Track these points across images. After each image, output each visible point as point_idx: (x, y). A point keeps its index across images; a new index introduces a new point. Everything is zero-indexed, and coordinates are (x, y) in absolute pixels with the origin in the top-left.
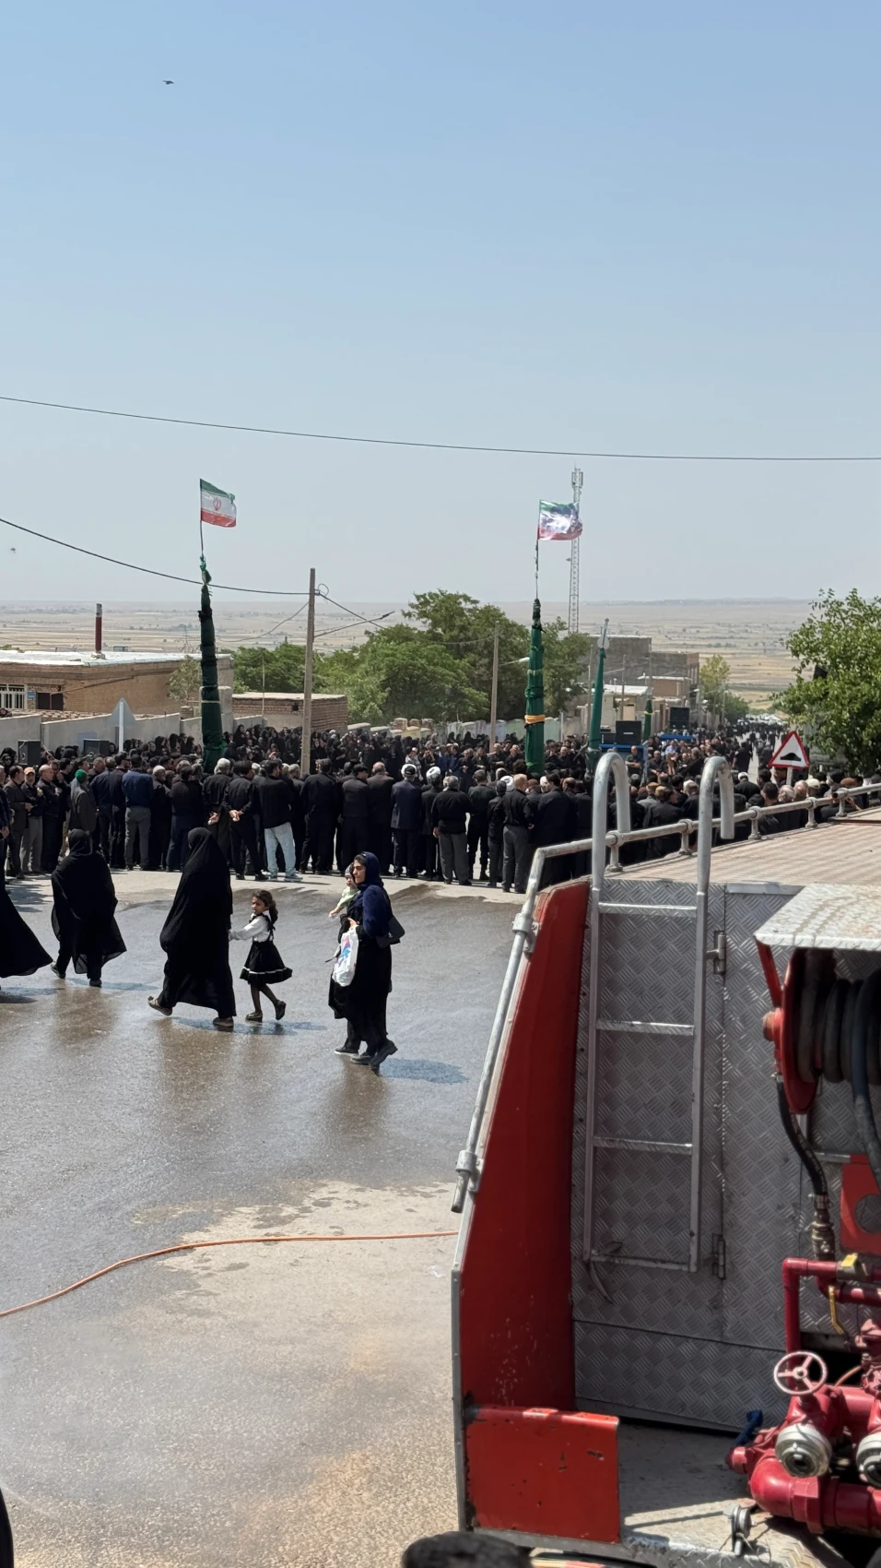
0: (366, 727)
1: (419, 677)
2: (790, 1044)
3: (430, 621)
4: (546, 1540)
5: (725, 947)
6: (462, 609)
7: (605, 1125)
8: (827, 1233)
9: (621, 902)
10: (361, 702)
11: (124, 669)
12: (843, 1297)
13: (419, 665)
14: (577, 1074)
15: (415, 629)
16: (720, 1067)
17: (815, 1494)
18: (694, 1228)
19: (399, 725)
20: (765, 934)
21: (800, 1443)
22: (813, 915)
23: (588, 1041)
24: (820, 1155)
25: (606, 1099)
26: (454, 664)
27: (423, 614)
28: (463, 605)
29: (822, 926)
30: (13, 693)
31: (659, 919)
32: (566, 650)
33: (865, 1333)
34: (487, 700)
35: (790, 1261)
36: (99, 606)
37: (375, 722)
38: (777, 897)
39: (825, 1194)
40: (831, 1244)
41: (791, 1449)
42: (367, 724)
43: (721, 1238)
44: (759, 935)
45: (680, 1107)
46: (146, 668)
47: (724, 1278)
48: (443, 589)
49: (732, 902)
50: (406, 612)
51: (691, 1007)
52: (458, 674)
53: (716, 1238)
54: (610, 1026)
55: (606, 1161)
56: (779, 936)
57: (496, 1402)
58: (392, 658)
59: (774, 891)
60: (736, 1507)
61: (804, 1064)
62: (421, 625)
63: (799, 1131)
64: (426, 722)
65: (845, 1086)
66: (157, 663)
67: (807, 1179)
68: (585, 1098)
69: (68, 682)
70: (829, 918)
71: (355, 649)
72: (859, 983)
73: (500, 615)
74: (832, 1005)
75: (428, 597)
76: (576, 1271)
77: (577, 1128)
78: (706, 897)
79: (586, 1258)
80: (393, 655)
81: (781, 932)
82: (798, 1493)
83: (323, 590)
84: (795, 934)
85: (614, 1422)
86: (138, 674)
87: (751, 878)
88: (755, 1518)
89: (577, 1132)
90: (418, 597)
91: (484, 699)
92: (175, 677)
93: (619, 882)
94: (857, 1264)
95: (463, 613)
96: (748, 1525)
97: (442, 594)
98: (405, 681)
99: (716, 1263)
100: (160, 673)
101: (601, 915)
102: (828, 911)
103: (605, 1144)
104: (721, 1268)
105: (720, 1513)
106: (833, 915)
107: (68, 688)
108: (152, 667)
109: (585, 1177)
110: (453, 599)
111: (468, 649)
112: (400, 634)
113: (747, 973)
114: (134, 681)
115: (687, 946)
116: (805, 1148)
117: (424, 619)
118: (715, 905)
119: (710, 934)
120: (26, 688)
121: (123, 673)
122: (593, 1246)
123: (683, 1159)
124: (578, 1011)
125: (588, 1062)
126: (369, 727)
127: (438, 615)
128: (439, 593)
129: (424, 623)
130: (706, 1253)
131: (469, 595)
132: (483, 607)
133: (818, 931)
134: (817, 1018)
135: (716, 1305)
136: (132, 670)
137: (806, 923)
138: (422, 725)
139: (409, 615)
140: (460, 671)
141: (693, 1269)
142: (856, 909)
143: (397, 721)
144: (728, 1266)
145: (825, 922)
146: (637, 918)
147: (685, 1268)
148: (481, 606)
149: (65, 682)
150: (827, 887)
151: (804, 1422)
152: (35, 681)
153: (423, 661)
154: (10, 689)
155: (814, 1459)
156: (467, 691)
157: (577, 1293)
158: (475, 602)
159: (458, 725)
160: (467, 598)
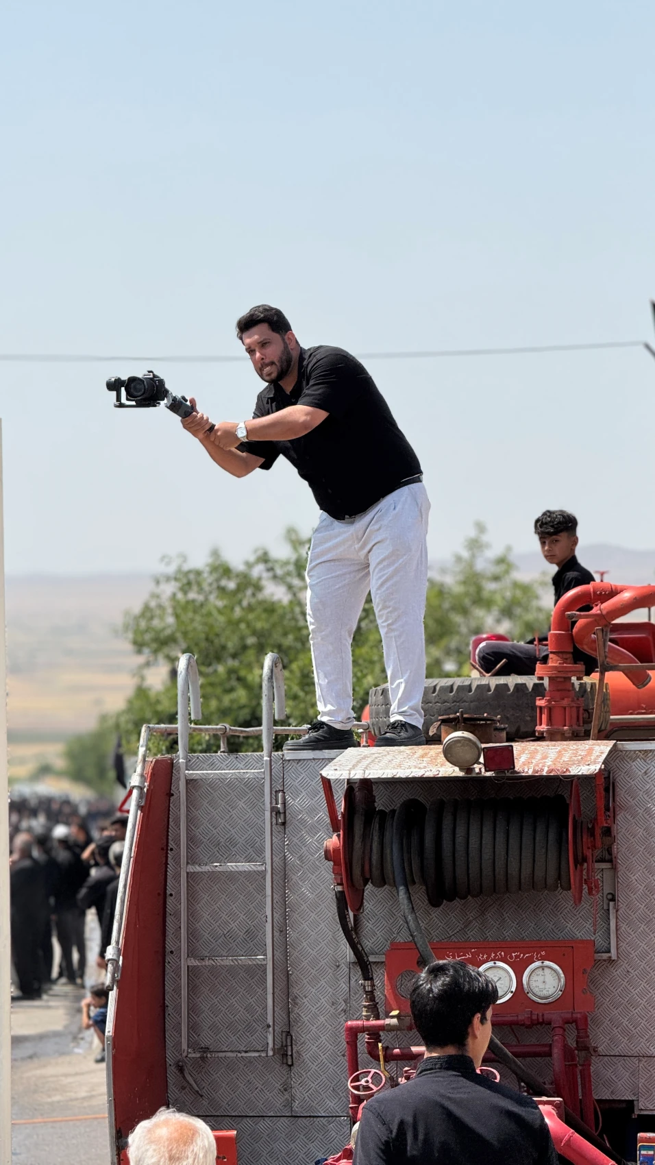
2: (344, 857)
5: (284, 803)
7: (197, 950)
8: (372, 1007)
9: (203, 770)
14: (168, 915)
16: (284, 897)
18: (270, 1021)
25: (193, 934)
29: (367, 767)
31: (231, 784)
35: (349, 1023)
39: (372, 979)
43: (288, 1033)
44: (325, 773)
45: (254, 931)
47: (292, 1065)
49: (287, 765)
51: (262, 850)
53: (284, 1034)
54: (198, 869)
56: (338, 773)
61: (357, 871)
65: (388, 887)
67: (355, 978)
72: (393, 811)
74: (376, 826)
77: (168, 959)
78: (270, 761)
84: (350, 770)
89: (169, 962)
99: (286, 1054)
101: (188, 780)
102: (369, 760)
103: (197, 963)
104: (289, 1057)
106: (373, 761)
113: (302, 822)
115: (256, 803)
118: (276, 769)
119: (274, 792)
123: (260, 968)
124: (167, 864)
130: (279, 1043)
133: (365, 770)
134: (366, 836)
135: (286, 1088)
137: (355, 766)
141: (270, 1055)
142: (389, 757)
144: (294, 1054)
145: (369, 765)
146: (213, 783)
147: (263, 1055)
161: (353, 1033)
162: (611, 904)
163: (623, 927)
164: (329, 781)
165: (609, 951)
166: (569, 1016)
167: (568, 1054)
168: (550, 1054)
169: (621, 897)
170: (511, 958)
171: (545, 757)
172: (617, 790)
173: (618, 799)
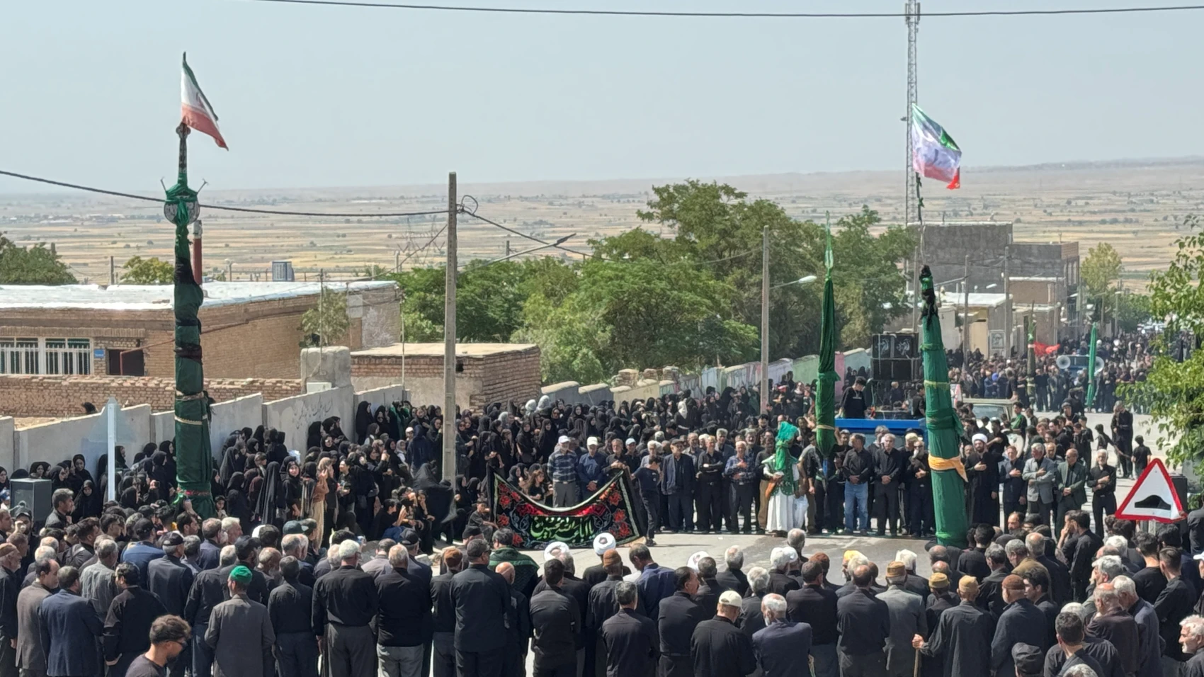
0: (571, 388)
1: (657, 306)
3: (678, 225)
6: (723, 206)
10: (569, 349)
11: (233, 310)
13: (658, 291)
15: (658, 236)
19: (626, 379)
26: (708, 287)
27: (666, 216)
28: (724, 199)
30: (75, 351)
32: (883, 253)
34: (757, 336)
37: (591, 377)
42: (572, 383)
46: (267, 307)
48: (694, 179)
50: (644, 212)
52: (717, 303)
58: (616, 282)
62: (666, 231)
64: (669, 372)
66: (283, 299)
69: (150, 332)
73: (778, 214)
75: (671, 190)
80: (622, 278)
83: (468, 204)
86: (257, 316)
90: (658, 191)
91: (752, 335)
92: (310, 319)
95: (726, 213)
97: (694, 185)
98: (639, 312)
100: (289, 313)
107: (150, 343)
108: (276, 305)
110: (710, 193)
111: (734, 263)
112: (640, 245)
114: (249, 326)
117: (671, 222)
120: (92, 345)
121: (232, 317)
126: (576, 388)
127: (690, 217)
128: (686, 184)
129: (671, 226)
131: (732, 185)
132: (753, 203)
136: (246, 311)
138: (661, 376)
139: (649, 216)
140: (717, 296)
143: (622, 374)
148: (750, 200)
149: (147, 335)
152: (106, 331)
153: (663, 284)
154: (70, 346)
156: (732, 324)
158: (741, 195)
159: (718, 371)
160: (729, 191)
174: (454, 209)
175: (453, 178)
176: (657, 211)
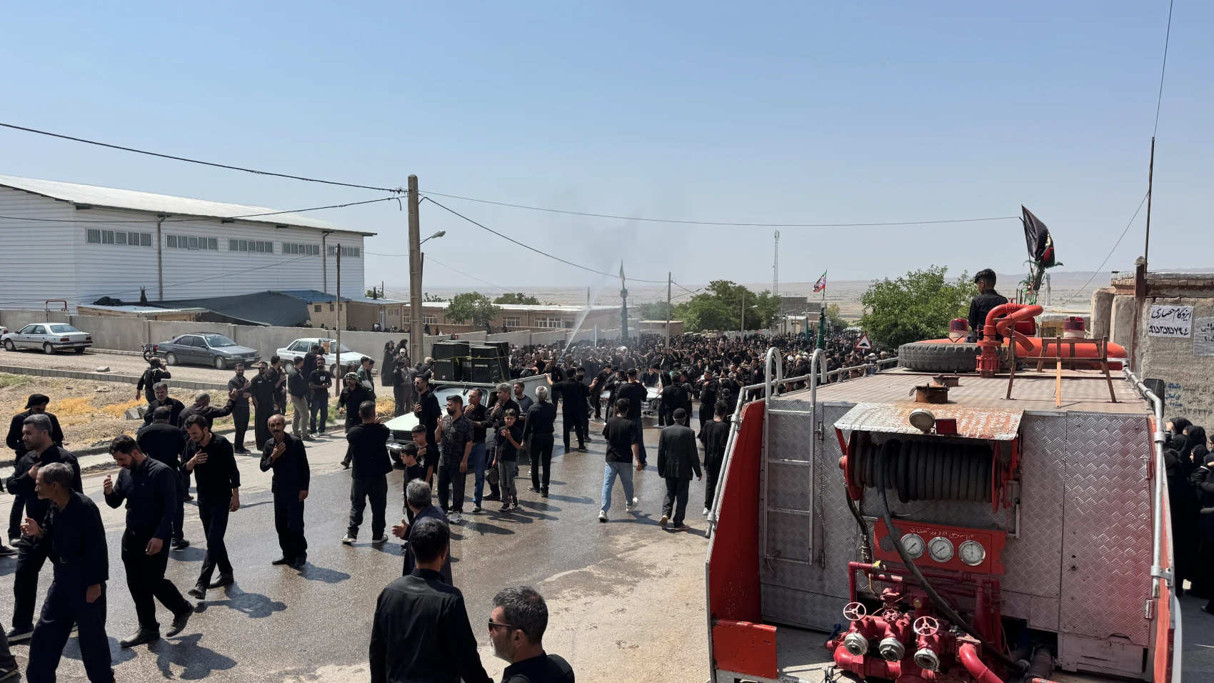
1: (712, 313)
2: (850, 469)
3: (716, 292)
4: (746, 676)
5: (823, 429)
6: (729, 287)
7: (772, 502)
8: (868, 551)
9: (778, 409)
10: (689, 324)
11: (597, 312)
12: (875, 578)
13: (713, 309)
14: (760, 480)
15: (711, 295)
16: (821, 479)
17: (861, 662)
18: (811, 546)
20: (838, 424)
21: (854, 641)
22: (860, 416)
23: (765, 467)
24: (865, 517)
25: (773, 492)
26: (726, 308)
27: (714, 289)
28: (730, 285)
29: (864, 421)
31: (795, 416)
32: (771, 303)
33: (884, 594)
35: (851, 563)
36: (589, 288)
38: (846, 408)
39: (867, 534)
40: (871, 557)
41: (851, 644)
42: (692, 332)
43: (823, 551)
44: (836, 425)
45: (804, 495)
46: (606, 311)
47: (824, 568)
48: (721, 279)
49: (825, 409)
50: (707, 288)
51: (808, 454)
52: (728, 312)
53: (820, 551)
54: (774, 461)
55: (773, 518)
56: (844, 425)
57: (727, 618)
59: (845, 405)
60: (827, 666)
61: (857, 480)
62: (713, 294)
63: (855, 508)
65: (875, 488)
67: (859, 528)
68: (764, 490)
70: (867, 418)
71: (687, 303)
72: (881, 445)
73: (744, 290)
74: (869, 454)
75: (715, 282)
76: (761, 562)
77: (761, 503)
78: (814, 407)
79: (765, 557)
80: (702, 305)
81: (846, 423)
82: (854, 661)
83: (674, 281)
84: (851, 424)
85: (774, 629)
87: (834, 399)
88: (835, 671)
89: (761, 505)
90: (711, 282)
91: (739, 322)
92: (617, 315)
93: (778, 401)
94: (880, 565)
96: (832, 674)
97: (721, 281)
98: (707, 315)
99: (820, 562)
100: (612, 313)
101: (769, 415)
102: (867, 415)
103: (772, 510)
104: (822, 564)
105: (820, 669)
106: (869, 416)
107: (576, 320)
108: (609, 311)
109: (764, 524)
110: (726, 283)
111: (732, 302)
112: (705, 297)
113: (833, 439)
114: (601, 316)
115: (807, 428)
116: (859, 515)
117: (714, 291)
118: (819, 411)
119: (817, 423)
120: (560, 320)
121: (597, 314)
122: (767, 552)
123: (806, 517)
124: (761, 454)
125: (765, 475)
126: (692, 334)
127: (720, 290)
128: (719, 281)
130: (816, 557)
131: (732, 281)
133: (862, 424)
134: (862, 460)
135: (821, 579)
137: (857, 420)
138: (714, 333)
139: (708, 290)
141: (811, 564)
142: (880, 414)
143: (703, 331)
144: (825, 563)
145: (865, 419)
146: (785, 416)
147: (807, 563)
148: (737, 285)
149: (575, 318)
150: (867, 404)
151: (857, 632)
152: (562, 317)
154: (555, 320)
155: (861, 648)
156: (731, 319)
157: (762, 572)
158: (734, 284)
159: (729, 332)
160: (731, 283)
161: (853, 570)
162: (1017, 505)
163: (1025, 519)
164: (840, 430)
165: (1014, 532)
166: (987, 579)
167: (986, 599)
168: (974, 596)
169: (1023, 500)
170: (952, 536)
171: (978, 423)
172: (1024, 438)
173: (1024, 444)
174: (670, 282)
175: (670, 273)
176: (711, 288)
